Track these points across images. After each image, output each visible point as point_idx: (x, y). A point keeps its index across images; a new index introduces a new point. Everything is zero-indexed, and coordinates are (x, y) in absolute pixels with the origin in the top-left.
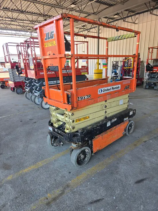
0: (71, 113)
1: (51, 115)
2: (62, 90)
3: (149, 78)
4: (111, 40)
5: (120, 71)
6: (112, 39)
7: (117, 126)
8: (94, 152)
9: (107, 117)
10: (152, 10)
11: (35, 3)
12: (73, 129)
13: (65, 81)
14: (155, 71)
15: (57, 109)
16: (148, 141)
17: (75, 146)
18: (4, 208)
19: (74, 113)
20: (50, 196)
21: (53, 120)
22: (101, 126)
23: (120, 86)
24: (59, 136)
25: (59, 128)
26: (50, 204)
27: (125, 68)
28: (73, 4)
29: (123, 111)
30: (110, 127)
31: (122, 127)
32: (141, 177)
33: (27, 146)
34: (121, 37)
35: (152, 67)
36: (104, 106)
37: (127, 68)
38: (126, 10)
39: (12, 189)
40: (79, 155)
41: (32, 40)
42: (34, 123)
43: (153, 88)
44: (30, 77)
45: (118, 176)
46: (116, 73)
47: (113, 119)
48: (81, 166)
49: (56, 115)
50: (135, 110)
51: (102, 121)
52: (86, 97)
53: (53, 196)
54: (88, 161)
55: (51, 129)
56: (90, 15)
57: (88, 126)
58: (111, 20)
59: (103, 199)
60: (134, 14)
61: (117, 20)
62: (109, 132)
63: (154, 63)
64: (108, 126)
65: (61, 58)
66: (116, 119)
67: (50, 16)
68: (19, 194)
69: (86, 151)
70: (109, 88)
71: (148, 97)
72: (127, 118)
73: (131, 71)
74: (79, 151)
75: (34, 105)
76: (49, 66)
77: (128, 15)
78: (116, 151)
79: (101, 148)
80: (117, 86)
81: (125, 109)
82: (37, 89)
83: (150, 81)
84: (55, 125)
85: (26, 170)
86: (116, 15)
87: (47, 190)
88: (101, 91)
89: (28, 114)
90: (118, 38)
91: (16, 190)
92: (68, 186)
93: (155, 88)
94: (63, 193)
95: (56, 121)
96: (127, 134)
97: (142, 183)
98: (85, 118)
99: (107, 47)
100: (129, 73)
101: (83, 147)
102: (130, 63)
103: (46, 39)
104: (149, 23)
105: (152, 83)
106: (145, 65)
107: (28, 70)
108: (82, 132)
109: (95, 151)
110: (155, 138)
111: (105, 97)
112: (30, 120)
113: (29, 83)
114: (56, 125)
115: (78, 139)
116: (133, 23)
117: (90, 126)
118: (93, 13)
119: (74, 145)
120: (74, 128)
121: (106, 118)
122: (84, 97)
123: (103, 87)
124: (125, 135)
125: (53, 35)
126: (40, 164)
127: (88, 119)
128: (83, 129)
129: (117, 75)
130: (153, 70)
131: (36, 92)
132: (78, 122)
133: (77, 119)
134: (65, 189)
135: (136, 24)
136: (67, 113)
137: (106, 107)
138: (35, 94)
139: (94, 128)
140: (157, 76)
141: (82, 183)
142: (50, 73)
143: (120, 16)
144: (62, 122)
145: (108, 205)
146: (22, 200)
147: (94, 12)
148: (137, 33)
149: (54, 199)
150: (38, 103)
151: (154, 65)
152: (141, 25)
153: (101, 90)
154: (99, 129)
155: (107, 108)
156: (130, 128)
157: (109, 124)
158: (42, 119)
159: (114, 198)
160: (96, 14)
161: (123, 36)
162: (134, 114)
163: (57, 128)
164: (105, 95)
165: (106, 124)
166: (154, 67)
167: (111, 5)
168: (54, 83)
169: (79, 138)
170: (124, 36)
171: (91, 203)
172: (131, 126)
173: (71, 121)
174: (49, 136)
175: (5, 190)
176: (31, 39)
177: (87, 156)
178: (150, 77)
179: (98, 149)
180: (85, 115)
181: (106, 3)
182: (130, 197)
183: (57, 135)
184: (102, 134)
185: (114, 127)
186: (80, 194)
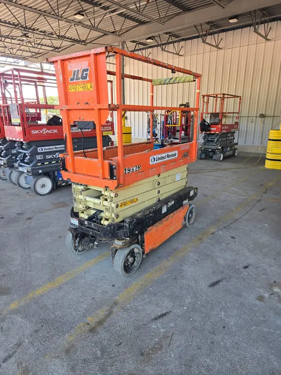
0: (115, 193)
1: (75, 200)
2: (100, 159)
3: (205, 143)
4: (158, 83)
5: (161, 130)
6: (159, 81)
7: (175, 212)
8: (146, 253)
9: (160, 199)
10: (205, 35)
11: (7, 5)
12: (117, 218)
13: (76, 146)
14: (213, 131)
15: (86, 190)
16: (216, 233)
17: (122, 244)
18: (21, 347)
19: (118, 193)
20: (92, 320)
21: (79, 207)
22: (154, 212)
23: (176, 152)
24: (92, 232)
25: (90, 219)
26: (95, 329)
27: (168, 126)
28: (79, 13)
29: (181, 191)
30: (166, 214)
31: (181, 213)
32: (215, 280)
33: (29, 257)
34: (173, 80)
35: (209, 126)
36: (157, 183)
37: (170, 126)
38: (166, 33)
39: (24, 321)
40: (126, 257)
41: (16, 73)
42: (28, 219)
43: (212, 157)
44: (11, 139)
45: (185, 282)
46: (154, 135)
47: (170, 201)
48: (130, 274)
49: (85, 199)
50: (197, 188)
51: (155, 205)
52: (135, 169)
53: (97, 320)
54: (138, 266)
55: (75, 222)
56: (107, 34)
57: (138, 213)
58: (141, 46)
59: (170, 312)
60: (177, 39)
61: (150, 47)
62: (165, 222)
63: (212, 119)
64: (163, 212)
65: (100, 109)
66: (173, 202)
67: (34, 29)
68: (40, 326)
69: (136, 250)
70: (163, 155)
71: (207, 171)
72: (187, 201)
73: (178, 131)
74: (127, 251)
75: (17, 190)
76: (76, 122)
77: (169, 41)
78: (175, 250)
79: (154, 247)
80: (173, 153)
81: (183, 187)
82: (26, 161)
83: (206, 147)
84: (81, 215)
85: (39, 292)
86: (150, 38)
87: (84, 313)
88: (153, 161)
89: (11, 206)
90: (169, 81)
91: (32, 321)
92: (116, 303)
93: (214, 157)
94: (110, 313)
95: (84, 208)
96: (187, 224)
97: (217, 286)
98: (132, 202)
99: (152, 94)
100: (174, 134)
101: (132, 244)
102: (176, 118)
103: (72, 79)
104: (200, 56)
105: (210, 150)
106: (199, 122)
107: (6, 125)
108: (131, 222)
109: (147, 251)
110: (225, 227)
111: (158, 169)
112: (18, 214)
113: (6, 149)
114: (84, 216)
115: (124, 232)
116: (176, 54)
117: (139, 212)
118: (113, 32)
119: (118, 243)
120: (117, 216)
121: (159, 201)
122: (133, 169)
123: (155, 154)
124: (185, 226)
125: (86, 74)
126: (61, 279)
127: (137, 203)
128: (132, 217)
129: (157, 137)
130: (210, 131)
131: (21, 166)
132: (124, 207)
133: (122, 202)
134: (112, 307)
135: (181, 55)
136: (106, 193)
137: (159, 184)
138: (20, 169)
139: (146, 216)
140: (216, 140)
141: (135, 296)
142: (50, 132)
143: (156, 41)
144: (94, 209)
145: (179, 317)
146: (48, 332)
147: (115, 29)
148: (197, 76)
149: (100, 323)
150: (26, 185)
151: (212, 122)
152: (188, 58)
153: (154, 158)
154: (151, 216)
155: (161, 185)
156: (191, 215)
157: (164, 210)
158: (42, 213)
159: (185, 308)
160: (118, 35)
161: (176, 78)
162: (195, 194)
163: (86, 220)
164: (159, 165)
165: (161, 209)
166: (212, 126)
167: (142, 23)
168: (56, 149)
169: (127, 231)
170: (178, 79)
171: (156, 319)
172: (191, 212)
173: (114, 205)
174: (70, 236)
175: (13, 323)
176: (14, 71)
177: (136, 258)
178: (207, 141)
179: (151, 247)
180: (132, 197)
181: (134, 18)
182: (205, 304)
183: (88, 230)
184: (156, 224)
185: (172, 214)
186: (137, 311)
